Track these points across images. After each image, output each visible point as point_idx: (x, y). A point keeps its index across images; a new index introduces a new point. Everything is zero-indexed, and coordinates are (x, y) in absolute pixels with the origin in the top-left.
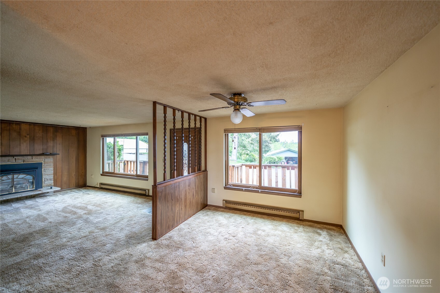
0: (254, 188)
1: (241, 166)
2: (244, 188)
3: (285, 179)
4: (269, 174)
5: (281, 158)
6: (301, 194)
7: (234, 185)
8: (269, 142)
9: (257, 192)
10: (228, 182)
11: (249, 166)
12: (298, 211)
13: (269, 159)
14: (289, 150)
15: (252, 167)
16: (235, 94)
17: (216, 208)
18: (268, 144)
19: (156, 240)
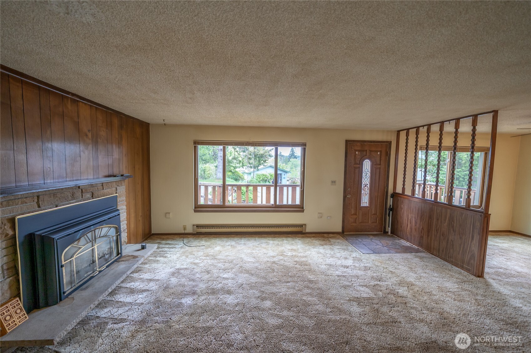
13: (262, 176)
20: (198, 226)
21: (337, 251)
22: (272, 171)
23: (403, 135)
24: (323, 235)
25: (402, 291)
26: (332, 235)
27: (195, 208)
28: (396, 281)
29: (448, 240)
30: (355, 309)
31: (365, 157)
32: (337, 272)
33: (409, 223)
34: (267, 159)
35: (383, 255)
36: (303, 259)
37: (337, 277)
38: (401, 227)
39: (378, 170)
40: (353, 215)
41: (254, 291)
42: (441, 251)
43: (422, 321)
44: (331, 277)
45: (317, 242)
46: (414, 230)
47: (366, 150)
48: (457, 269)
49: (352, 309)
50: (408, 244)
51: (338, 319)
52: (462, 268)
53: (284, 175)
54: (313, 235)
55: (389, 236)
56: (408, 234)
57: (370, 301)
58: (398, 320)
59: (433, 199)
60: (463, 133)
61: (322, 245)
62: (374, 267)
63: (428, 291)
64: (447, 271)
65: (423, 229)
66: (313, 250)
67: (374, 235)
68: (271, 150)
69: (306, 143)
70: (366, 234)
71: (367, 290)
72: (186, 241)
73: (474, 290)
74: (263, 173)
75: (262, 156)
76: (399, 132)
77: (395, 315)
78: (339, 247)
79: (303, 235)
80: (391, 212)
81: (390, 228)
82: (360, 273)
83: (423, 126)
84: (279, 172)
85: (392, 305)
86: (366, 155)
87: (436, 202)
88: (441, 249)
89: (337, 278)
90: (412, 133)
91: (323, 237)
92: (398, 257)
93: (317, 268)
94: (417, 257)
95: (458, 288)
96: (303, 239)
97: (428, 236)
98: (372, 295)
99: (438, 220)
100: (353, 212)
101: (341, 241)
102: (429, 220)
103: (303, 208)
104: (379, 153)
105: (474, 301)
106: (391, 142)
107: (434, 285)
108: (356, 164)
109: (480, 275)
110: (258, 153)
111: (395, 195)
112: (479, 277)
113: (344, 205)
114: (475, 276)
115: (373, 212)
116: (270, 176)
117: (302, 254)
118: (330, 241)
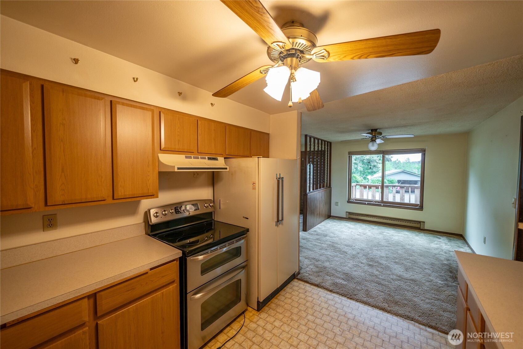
0: (376, 202)
1: (355, 186)
2: (367, 202)
3: (403, 199)
4: (386, 194)
5: (393, 180)
6: (423, 207)
7: (356, 200)
8: (377, 162)
9: (380, 206)
10: (350, 197)
11: (363, 186)
12: (420, 222)
14: (404, 172)
15: (367, 187)
16: (372, 130)
17: (340, 218)
18: (376, 164)
19: (306, 231)
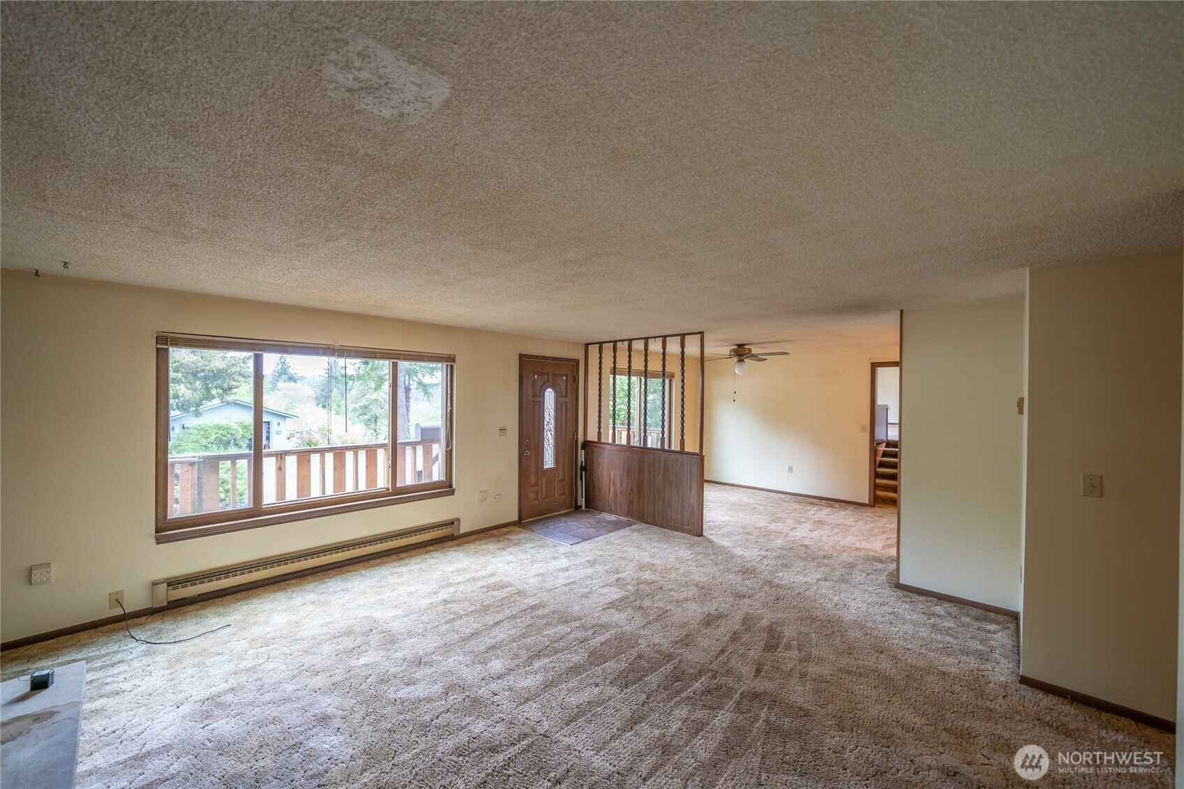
20: (173, 583)
21: (533, 551)
22: (248, 418)
23: (594, 351)
24: (490, 532)
25: (648, 575)
26: (505, 530)
27: (157, 532)
28: (635, 566)
29: (664, 497)
30: (619, 617)
31: (547, 384)
32: (559, 581)
33: (612, 486)
34: (234, 383)
35: (596, 539)
36: (492, 580)
37: (564, 587)
38: (600, 493)
39: (564, 406)
40: (533, 486)
41: (455, 658)
42: (657, 517)
43: (687, 600)
44: (556, 590)
45: (491, 547)
46: (619, 494)
47: (548, 373)
48: (678, 533)
49: (614, 619)
50: (613, 518)
51: (609, 636)
52: (682, 530)
53: (279, 424)
54: (474, 537)
55: (584, 511)
56: (610, 501)
57: (626, 600)
58: (668, 608)
59: (642, 446)
60: (672, 355)
61: (504, 549)
62: (598, 558)
63: (671, 566)
64: (672, 539)
65: (631, 489)
66: (496, 560)
67: (565, 515)
68: (242, 359)
69: (455, 356)
70: (552, 517)
71: (613, 589)
72: (140, 634)
73: (704, 551)
74: (216, 422)
75: (218, 375)
76: (587, 345)
77: (661, 604)
78: (532, 545)
79: (456, 542)
80: (584, 472)
81: (584, 500)
82: (589, 571)
83: (622, 341)
84: (266, 418)
85: (651, 596)
86: (548, 381)
87: (644, 449)
88: (657, 513)
89: (567, 589)
90: (608, 348)
91: (494, 536)
92: (614, 536)
93: (526, 586)
94: (634, 531)
95: (691, 554)
96: (463, 548)
97: (639, 498)
98: (623, 593)
99: (650, 473)
100: (533, 481)
101: (524, 535)
102: (639, 475)
103: (451, 486)
104: (564, 378)
105: (711, 563)
106: (579, 360)
107: (672, 558)
108: (534, 395)
109: (701, 535)
110: (206, 366)
111: (587, 445)
112: (700, 536)
113: (520, 470)
114: (697, 536)
115: (561, 477)
116: (240, 430)
117: (483, 573)
118: (511, 540)
